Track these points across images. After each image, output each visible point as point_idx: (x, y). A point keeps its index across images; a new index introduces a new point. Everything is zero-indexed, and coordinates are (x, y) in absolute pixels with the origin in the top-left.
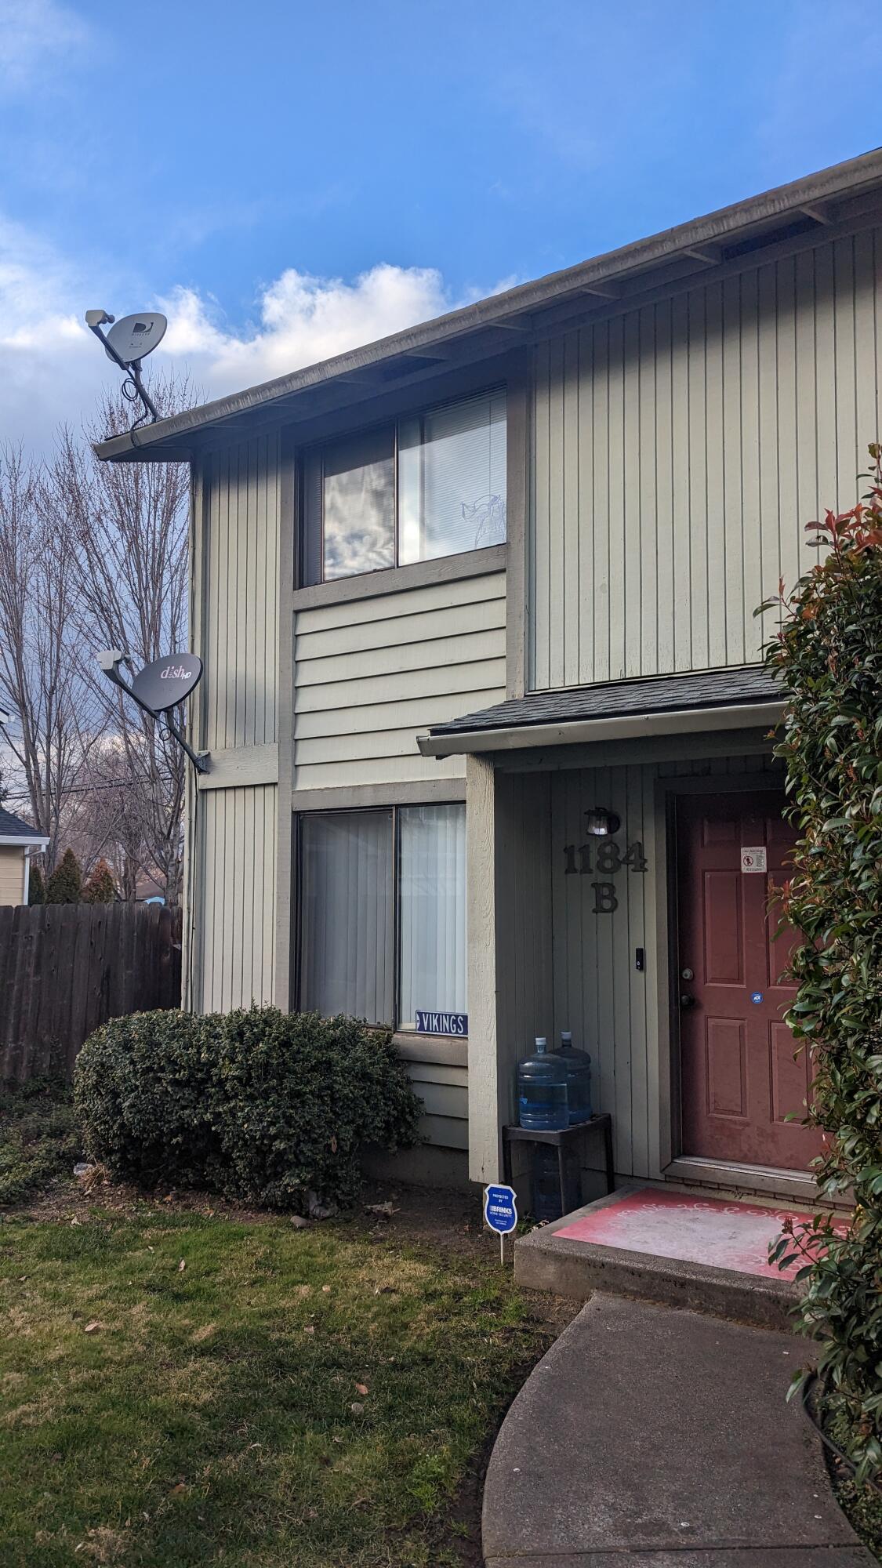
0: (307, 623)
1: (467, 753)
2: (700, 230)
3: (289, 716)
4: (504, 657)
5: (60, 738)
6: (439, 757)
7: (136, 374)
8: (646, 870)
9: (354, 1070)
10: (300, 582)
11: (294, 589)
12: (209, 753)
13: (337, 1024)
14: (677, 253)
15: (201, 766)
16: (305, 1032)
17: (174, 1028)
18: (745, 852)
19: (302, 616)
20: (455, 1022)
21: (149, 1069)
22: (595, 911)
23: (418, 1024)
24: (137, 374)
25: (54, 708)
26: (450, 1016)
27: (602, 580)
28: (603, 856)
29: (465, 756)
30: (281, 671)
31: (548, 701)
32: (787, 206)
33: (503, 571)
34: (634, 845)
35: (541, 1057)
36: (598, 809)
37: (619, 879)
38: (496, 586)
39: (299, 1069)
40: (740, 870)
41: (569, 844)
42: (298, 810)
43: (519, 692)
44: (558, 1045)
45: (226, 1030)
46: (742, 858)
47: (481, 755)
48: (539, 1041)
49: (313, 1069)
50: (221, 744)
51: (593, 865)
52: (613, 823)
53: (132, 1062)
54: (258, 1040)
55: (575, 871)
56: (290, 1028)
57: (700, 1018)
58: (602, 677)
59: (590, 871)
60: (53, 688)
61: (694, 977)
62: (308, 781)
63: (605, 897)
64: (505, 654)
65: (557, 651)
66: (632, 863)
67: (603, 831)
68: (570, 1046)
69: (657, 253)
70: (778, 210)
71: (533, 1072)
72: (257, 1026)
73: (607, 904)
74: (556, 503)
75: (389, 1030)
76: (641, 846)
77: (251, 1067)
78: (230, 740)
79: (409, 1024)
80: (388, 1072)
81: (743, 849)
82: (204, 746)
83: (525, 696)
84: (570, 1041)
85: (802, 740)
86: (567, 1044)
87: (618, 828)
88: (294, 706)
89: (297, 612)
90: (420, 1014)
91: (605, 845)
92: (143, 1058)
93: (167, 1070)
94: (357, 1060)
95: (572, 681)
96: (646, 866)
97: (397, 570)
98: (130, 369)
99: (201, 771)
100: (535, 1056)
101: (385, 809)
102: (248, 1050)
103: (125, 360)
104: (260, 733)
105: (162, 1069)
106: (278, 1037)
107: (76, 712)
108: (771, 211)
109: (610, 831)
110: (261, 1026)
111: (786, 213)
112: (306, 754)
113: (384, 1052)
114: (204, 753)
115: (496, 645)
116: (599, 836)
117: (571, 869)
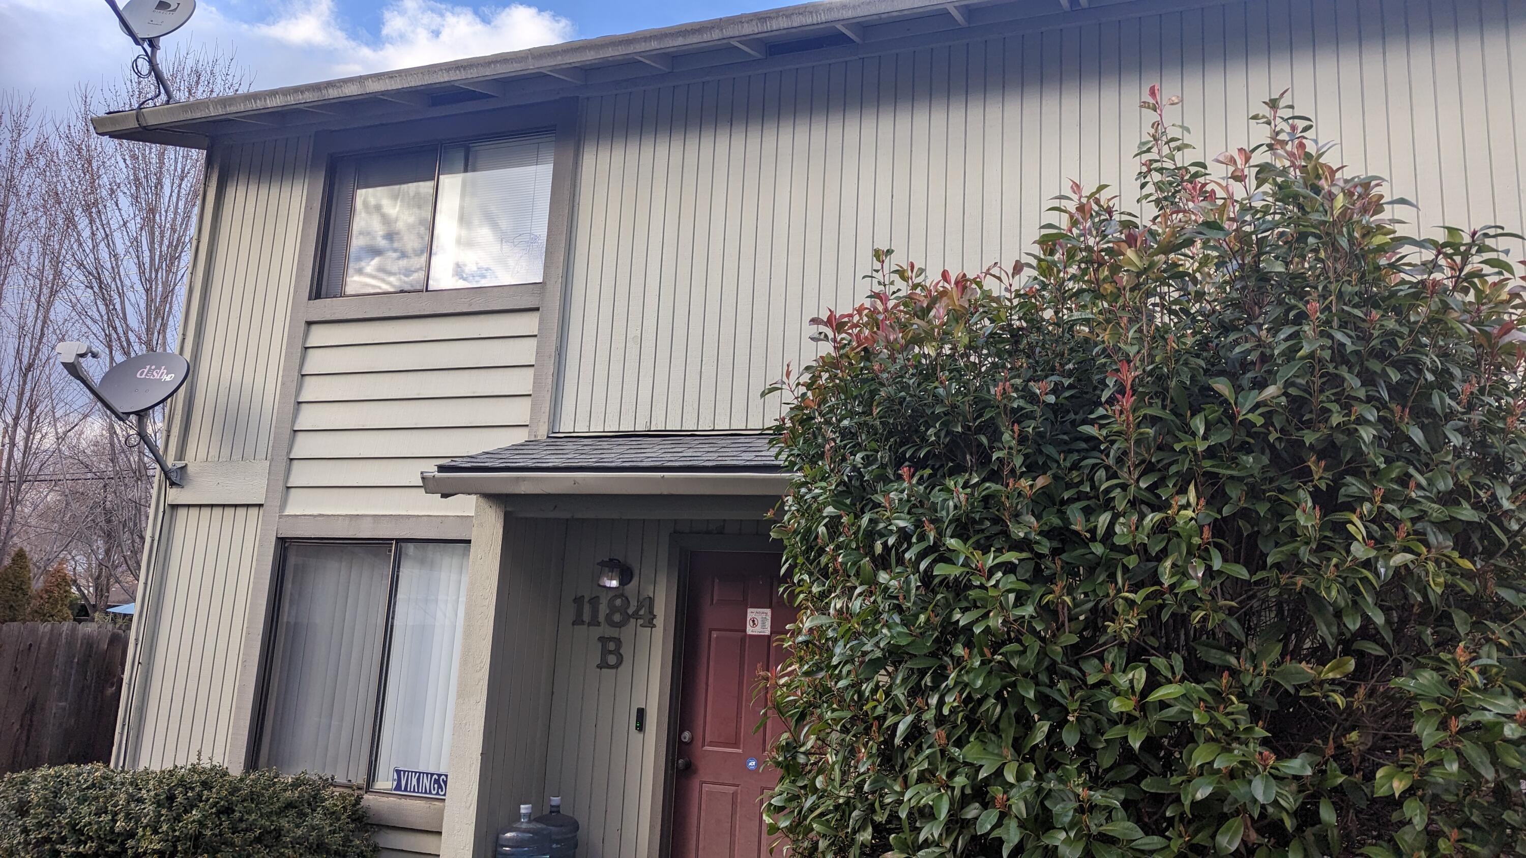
0: (318, 336)
1: (476, 494)
2: (746, 25)
3: (287, 433)
4: (530, 395)
5: (31, 421)
6: (445, 496)
7: (152, 52)
8: (654, 626)
9: (308, 840)
10: (317, 292)
11: (310, 299)
12: (186, 465)
13: (296, 784)
14: (725, 41)
15: (174, 479)
16: (253, 797)
17: (88, 788)
18: (752, 613)
19: (314, 328)
20: (437, 781)
21: (47, 840)
22: (600, 667)
23: (395, 783)
24: (154, 53)
25: (28, 387)
26: (432, 775)
27: (634, 332)
28: (613, 609)
29: (474, 497)
30: (283, 384)
31: (570, 446)
32: (824, 19)
33: (537, 309)
34: (645, 599)
35: (524, 826)
36: (611, 560)
37: (626, 634)
38: (528, 324)
39: (237, 841)
40: (745, 631)
41: (579, 595)
42: (282, 536)
43: (542, 432)
44: (546, 811)
45: (152, 793)
46: (748, 619)
47: (493, 497)
48: (524, 809)
49: (258, 840)
50: (202, 455)
51: (601, 618)
52: (626, 575)
53: (25, 831)
54: (189, 806)
55: (583, 623)
56: (234, 790)
57: (695, 783)
58: (627, 427)
59: (599, 624)
60: (30, 366)
61: (692, 739)
62: (298, 506)
63: (611, 652)
64: (531, 393)
65: (585, 395)
66: (641, 617)
67: (614, 583)
68: (559, 812)
69: (706, 37)
70: (815, 22)
71: (516, 844)
72: (192, 789)
73: (612, 660)
74: (596, 251)
75: (359, 789)
76: (651, 600)
77: (178, 839)
78: (214, 452)
79: (384, 782)
80: (351, 841)
81: (749, 610)
82: (181, 455)
83: (548, 437)
84: (558, 806)
85: (799, 523)
86: (556, 810)
87: (630, 581)
88: (294, 422)
89: (309, 324)
90: (398, 772)
91: (616, 597)
92: (40, 825)
93: (69, 841)
94: (313, 828)
95: (597, 427)
96: (655, 621)
97: (425, 293)
98: (146, 45)
99: (173, 484)
100: (517, 825)
101: (386, 542)
102: (178, 819)
103: (140, 36)
104: (249, 450)
105: (63, 840)
106: (218, 803)
107: (54, 396)
108: (809, 21)
109: (622, 583)
110: (197, 789)
111: (821, 26)
112: (300, 475)
113: (349, 817)
114: (180, 464)
115: (523, 382)
116: (610, 588)
117: (578, 621)
